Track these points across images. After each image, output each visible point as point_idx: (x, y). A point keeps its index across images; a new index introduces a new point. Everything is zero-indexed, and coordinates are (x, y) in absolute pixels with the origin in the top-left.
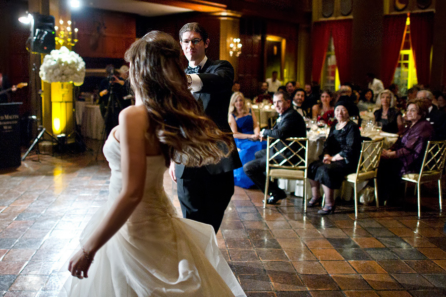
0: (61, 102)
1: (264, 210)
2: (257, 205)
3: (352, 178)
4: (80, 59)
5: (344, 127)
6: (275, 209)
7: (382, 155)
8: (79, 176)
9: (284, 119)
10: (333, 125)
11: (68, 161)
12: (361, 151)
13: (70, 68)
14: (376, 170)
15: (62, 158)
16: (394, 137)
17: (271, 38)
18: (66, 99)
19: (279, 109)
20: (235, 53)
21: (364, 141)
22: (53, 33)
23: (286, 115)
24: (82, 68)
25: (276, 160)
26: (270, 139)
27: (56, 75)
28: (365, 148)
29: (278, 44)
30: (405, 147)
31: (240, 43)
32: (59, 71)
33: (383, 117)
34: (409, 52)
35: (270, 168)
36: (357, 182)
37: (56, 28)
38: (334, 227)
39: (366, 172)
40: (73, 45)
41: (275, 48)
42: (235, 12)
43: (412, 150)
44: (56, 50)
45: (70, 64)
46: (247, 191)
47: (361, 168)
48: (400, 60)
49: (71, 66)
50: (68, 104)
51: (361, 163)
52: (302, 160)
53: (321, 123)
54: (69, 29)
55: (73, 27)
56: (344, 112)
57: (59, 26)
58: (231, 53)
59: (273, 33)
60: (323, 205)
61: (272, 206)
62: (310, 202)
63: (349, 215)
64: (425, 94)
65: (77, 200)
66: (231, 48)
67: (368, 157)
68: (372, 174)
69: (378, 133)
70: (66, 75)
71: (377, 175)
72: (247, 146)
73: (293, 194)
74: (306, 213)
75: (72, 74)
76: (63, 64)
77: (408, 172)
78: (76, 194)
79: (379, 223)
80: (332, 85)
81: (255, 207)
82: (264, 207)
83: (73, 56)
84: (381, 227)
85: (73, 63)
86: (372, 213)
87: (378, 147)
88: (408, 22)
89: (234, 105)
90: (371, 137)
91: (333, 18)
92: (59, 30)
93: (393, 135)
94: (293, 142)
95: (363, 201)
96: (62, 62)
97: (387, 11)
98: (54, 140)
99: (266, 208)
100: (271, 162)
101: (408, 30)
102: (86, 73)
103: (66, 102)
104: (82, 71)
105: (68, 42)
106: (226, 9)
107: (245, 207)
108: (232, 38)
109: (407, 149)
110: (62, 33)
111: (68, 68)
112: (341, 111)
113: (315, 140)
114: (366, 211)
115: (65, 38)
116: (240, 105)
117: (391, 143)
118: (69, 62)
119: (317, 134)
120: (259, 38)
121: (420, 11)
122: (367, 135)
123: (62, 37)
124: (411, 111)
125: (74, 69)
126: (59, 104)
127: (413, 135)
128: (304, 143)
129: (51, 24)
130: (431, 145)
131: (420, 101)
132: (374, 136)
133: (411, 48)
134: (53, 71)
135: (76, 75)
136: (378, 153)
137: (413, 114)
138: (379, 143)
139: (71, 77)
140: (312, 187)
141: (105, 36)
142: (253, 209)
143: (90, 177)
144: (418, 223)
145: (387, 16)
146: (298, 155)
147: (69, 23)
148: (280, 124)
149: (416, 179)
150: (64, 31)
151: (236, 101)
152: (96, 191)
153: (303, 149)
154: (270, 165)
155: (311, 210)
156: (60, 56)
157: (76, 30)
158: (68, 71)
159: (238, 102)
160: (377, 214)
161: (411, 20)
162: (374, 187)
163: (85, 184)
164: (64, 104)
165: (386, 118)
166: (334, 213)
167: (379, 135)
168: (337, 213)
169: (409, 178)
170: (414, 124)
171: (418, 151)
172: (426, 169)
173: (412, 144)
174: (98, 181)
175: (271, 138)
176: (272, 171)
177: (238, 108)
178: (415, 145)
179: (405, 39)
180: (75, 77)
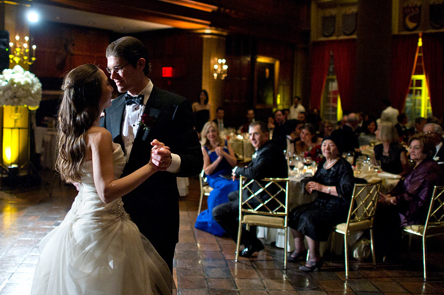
0: (12, 128)
1: (236, 265)
2: (228, 257)
3: (342, 229)
4: (36, 80)
5: (334, 166)
6: (249, 263)
7: (379, 200)
8: (25, 216)
9: (261, 155)
10: (321, 162)
11: (18, 197)
12: (353, 197)
13: (23, 89)
14: (372, 219)
15: (11, 193)
16: (395, 179)
17: (261, 60)
18: (19, 124)
19: (256, 143)
20: (219, 75)
21: (355, 184)
22: (7, 50)
23: (264, 150)
24: (38, 90)
25: (250, 204)
26: (243, 179)
27: (6, 98)
28: (358, 192)
29: (271, 66)
30: (407, 192)
31: (226, 64)
32: (10, 93)
33: (384, 154)
34: (422, 77)
35: (243, 214)
36: (347, 233)
37: (11, 44)
38: (317, 289)
39: (359, 221)
40: (30, 63)
41: (267, 71)
42: (220, 29)
43: (415, 196)
44: (9, 70)
45: (24, 86)
46: (219, 239)
47: (352, 217)
48: (412, 86)
49: (25, 88)
50: (21, 130)
51: (352, 211)
52: (282, 205)
53: (308, 160)
54: (26, 45)
55: (30, 44)
56: (332, 148)
57: (15, 42)
58: (215, 75)
59: (265, 54)
60: (307, 260)
61: (246, 259)
62: (292, 256)
63: (338, 274)
64: (433, 128)
65: (15, 245)
66: (216, 70)
67: (361, 204)
68: (367, 224)
69: (376, 173)
70: (18, 98)
71: (374, 225)
72: (221, 185)
73: (273, 244)
74: (286, 269)
75: (26, 97)
76: (15, 86)
77: (410, 223)
78: (15, 239)
79: (375, 286)
80: (333, 113)
81: (226, 260)
82: (236, 261)
83: (27, 76)
84: (376, 290)
85: (27, 84)
86: (367, 272)
87: (374, 192)
88: (420, 44)
89: (206, 137)
90: (366, 179)
91: (334, 38)
92: (15, 47)
93: (395, 176)
94: (271, 183)
95: (357, 257)
96: (15, 83)
97: (395, 30)
98: (4, 172)
99: (238, 261)
100: (244, 206)
101: (420, 52)
102: (43, 96)
103: (19, 128)
104: (37, 93)
105: (24, 60)
106: (211, 26)
107: (214, 260)
108: (216, 59)
109: (410, 195)
110: (18, 50)
111: (21, 89)
112: (329, 146)
113: (299, 180)
114: (361, 268)
115: (21, 56)
116: (213, 136)
117: (392, 185)
118: (23, 83)
119: (302, 173)
120: (249, 59)
121: (434, 31)
122: (362, 176)
123: (18, 54)
124: (414, 148)
125: (28, 91)
126: (10, 130)
127: (416, 178)
128: (283, 184)
129: (5, 40)
130: (438, 191)
131: (425, 137)
132: (370, 177)
133: (424, 73)
134: (4, 92)
135: (30, 98)
136: (373, 199)
137: (416, 152)
138: (375, 186)
139: (24, 100)
140: (294, 237)
141: (72, 55)
142: (223, 262)
143: (37, 216)
144: (424, 287)
145: (396, 36)
146: (276, 199)
147: (27, 38)
148: (256, 161)
149: (420, 231)
150: (21, 48)
151: (208, 132)
152: (41, 234)
153: (283, 191)
154: (244, 210)
155: (292, 265)
156: (13, 76)
157: (34, 47)
158: (21, 93)
159: (211, 133)
160: (373, 274)
161: (423, 41)
162: (370, 240)
163: (30, 225)
164: (16, 131)
165: (388, 155)
166: (319, 270)
167: (377, 176)
168: (324, 270)
169: (412, 230)
170: (418, 164)
171: (422, 198)
172: (432, 219)
173: (415, 189)
174: (45, 222)
175: (244, 177)
176: (245, 217)
177: (211, 140)
178: (419, 190)
179: (417, 62)
180: (29, 100)
